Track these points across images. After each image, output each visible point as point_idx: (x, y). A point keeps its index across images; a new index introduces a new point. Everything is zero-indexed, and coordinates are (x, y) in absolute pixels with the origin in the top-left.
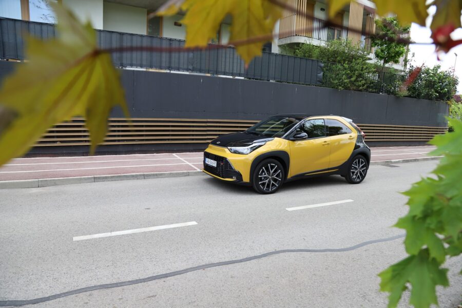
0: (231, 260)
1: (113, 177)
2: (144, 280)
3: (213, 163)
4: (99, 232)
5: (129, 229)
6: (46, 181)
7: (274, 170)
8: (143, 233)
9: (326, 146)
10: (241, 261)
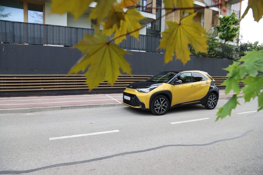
0: (138, 150)
1: (72, 107)
2: (89, 161)
3: (128, 98)
4: (64, 136)
5: (80, 134)
6: (35, 109)
7: (163, 101)
8: (88, 136)
9: (193, 87)
10: (144, 151)
